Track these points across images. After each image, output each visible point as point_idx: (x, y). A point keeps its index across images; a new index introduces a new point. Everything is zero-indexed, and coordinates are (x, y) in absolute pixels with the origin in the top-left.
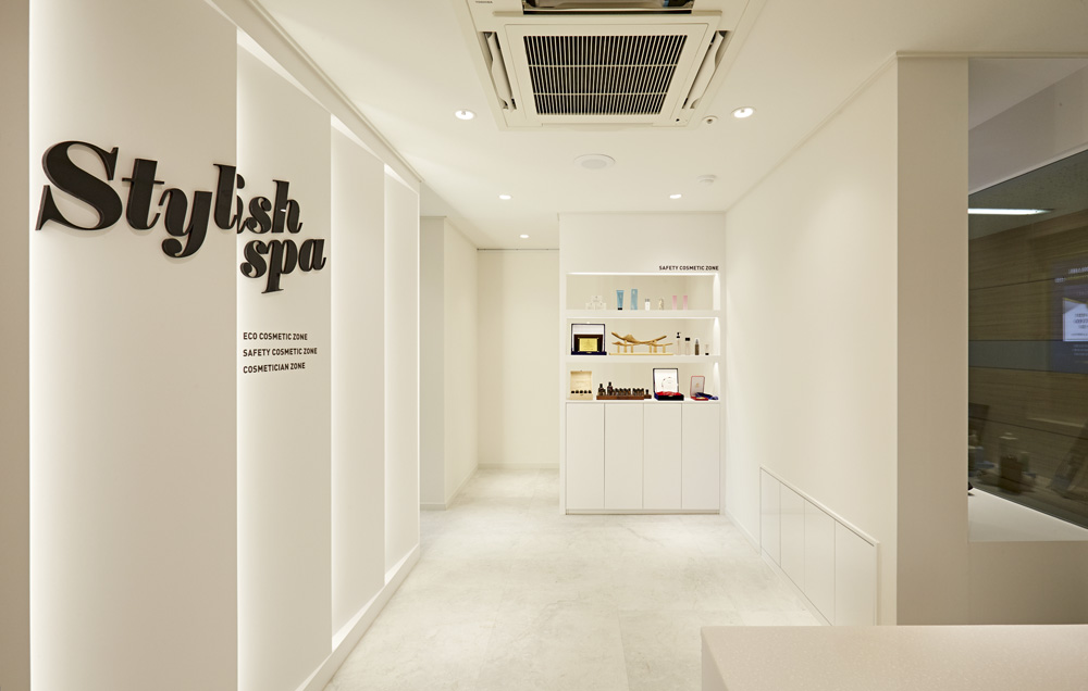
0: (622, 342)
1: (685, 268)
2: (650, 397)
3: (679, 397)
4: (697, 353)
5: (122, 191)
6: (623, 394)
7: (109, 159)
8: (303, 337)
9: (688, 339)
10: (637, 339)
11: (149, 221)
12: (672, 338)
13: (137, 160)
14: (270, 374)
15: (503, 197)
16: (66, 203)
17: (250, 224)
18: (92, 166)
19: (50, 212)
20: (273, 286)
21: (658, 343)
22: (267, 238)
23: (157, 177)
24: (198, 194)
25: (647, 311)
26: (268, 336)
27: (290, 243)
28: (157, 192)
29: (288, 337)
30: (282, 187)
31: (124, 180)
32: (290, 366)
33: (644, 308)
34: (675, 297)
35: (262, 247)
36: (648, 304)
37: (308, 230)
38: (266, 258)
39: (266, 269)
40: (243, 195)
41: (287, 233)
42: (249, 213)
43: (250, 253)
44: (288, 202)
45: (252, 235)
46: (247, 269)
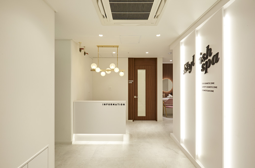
8: (213, 83)
26: (206, 83)
27: (209, 60)
29: (209, 83)
32: (210, 91)
37: (214, 53)
38: (205, 66)
39: (205, 69)
40: (202, 56)
41: (209, 58)
42: (202, 59)
43: (203, 67)
44: (209, 50)
45: (203, 63)
46: (202, 70)
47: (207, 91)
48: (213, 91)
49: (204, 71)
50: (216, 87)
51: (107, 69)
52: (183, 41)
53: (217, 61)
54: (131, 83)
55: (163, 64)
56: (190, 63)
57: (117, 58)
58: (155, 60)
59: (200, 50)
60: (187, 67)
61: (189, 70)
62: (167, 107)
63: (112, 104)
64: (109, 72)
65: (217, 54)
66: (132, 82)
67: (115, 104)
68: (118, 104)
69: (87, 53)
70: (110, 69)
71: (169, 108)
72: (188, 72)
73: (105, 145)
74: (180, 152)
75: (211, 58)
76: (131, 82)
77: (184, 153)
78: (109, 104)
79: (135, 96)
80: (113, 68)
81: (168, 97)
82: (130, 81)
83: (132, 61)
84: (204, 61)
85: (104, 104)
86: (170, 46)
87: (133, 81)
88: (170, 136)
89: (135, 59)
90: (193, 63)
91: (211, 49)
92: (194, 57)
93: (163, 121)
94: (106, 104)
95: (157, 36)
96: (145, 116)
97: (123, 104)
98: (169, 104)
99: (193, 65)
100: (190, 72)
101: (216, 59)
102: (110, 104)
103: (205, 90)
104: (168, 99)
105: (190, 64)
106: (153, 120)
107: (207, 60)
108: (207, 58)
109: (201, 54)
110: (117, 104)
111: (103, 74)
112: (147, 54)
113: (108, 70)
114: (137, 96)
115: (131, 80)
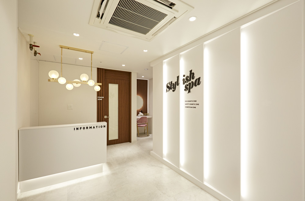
8: (196, 101)
14: (189, 108)
17: (186, 82)
20: (189, 92)
26: (189, 101)
27: (192, 82)
28: (172, 85)
29: (192, 101)
30: (191, 71)
35: (187, 85)
37: (196, 77)
38: (188, 87)
39: (188, 89)
40: (185, 78)
41: (192, 80)
42: (185, 80)
43: (186, 87)
44: (192, 74)
45: (186, 84)
46: (185, 90)
47: (190, 107)
48: (195, 107)
49: (187, 90)
50: (198, 104)
51: (74, 81)
52: (165, 61)
53: (199, 84)
54: (101, 100)
55: (137, 80)
56: (174, 82)
57: (91, 67)
58: (129, 74)
59: (183, 72)
60: (170, 86)
61: (172, 89)
62: (139, 126)
63: (89, 128)
64: (79, 85)
65: (199, 79)
66: (103, 99)
67: (92, 127)
68: (97, 126)
69: (39, 54)
70: (80, 81)
71: (141, 126)
72: (171, 91)
73: (79, 184)
74: (164, 166)
75: (194, 81)
76: (101, 98)
77: (168, 166)
78: (84, 128)
79: (105, 116)
80: (85, 80)
81: (139, 115)
82: (99, 97)
83: (103, 73)
84: (188, 82)
85: (76, 129)
86: (150, 63)
87: (103, 97)
88: (150, 154)
89: (106, 70)
90: (177, 83)
91: (193, 74)
92: (178, 77)
93: (137, 141)
94: (79, 129)
95: (145, 51)
96: (118, 139)
97: (103, 126)
98: (141, 122)
99: (178, 85)
100: (173, 91)
101: (198, 82)
102: (86, 128)
103: (188, 106)
104: (141, 117)
105: (174, 84)
106: (127, 142)
107: (190, 82)
108: (190, 80)
109: (184, 76)
110: (95, 127)
111: (69, 87)
112: (123, 67)
113: (77, 83)
114: (108, 116)
115: (101, 96)
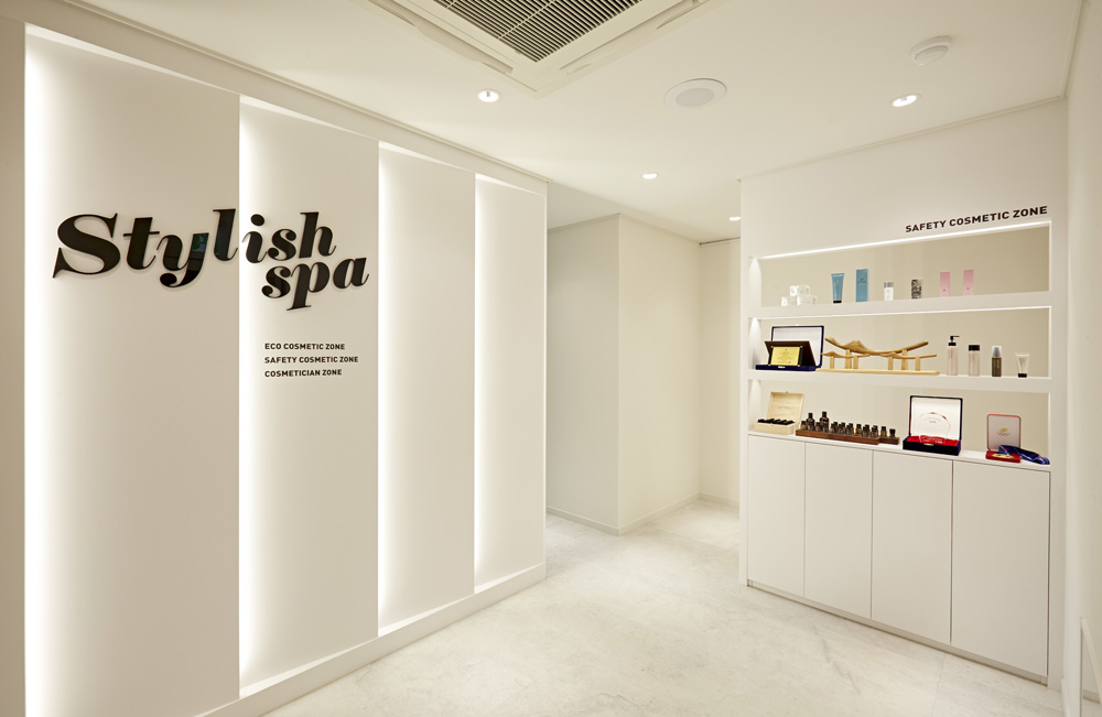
0: (842, 352)
1: (960, 222)
2: (895, 442)
3: (951, 448)
4: (996, 372)
5: (123, 245)
6: (842, 432)
7: (111, 223)
8: (340, 347)
9: (974, 348)
10: (869, 347)
11: (146, 263)
12: (939, 345)
13: (137, 220)
14: (297, 378)
15: (647, 177)
16: (76, 258)
17: (273, 253)
18: (98, 230)
19: (61, 265)
20: (299, 303)
21: (911, 354)
22: (293, 263)
23: (153, 229)
24: (196, 237)
25: (889, 301)
26: (294, 347)
27: (321, 265)
28: (152, 241)
29: (319, 347)
30: (311, 218)
31: (125, 235)
32: (322, 372)
33: (881, 297)
34: (945, 276)
35: (286, 272)
36: (889, 293)
38: (291, 281)
39: (291, 289)
44: (318, 231)
45: (273, 263)
46: (268, 292)
47: (302, 373)
48: (335, 369)
49: (282, 296)
53: (358, 282)
65: (360, 263)
75: (330, 261)
101: (355, 273)
107: (307, 262)
